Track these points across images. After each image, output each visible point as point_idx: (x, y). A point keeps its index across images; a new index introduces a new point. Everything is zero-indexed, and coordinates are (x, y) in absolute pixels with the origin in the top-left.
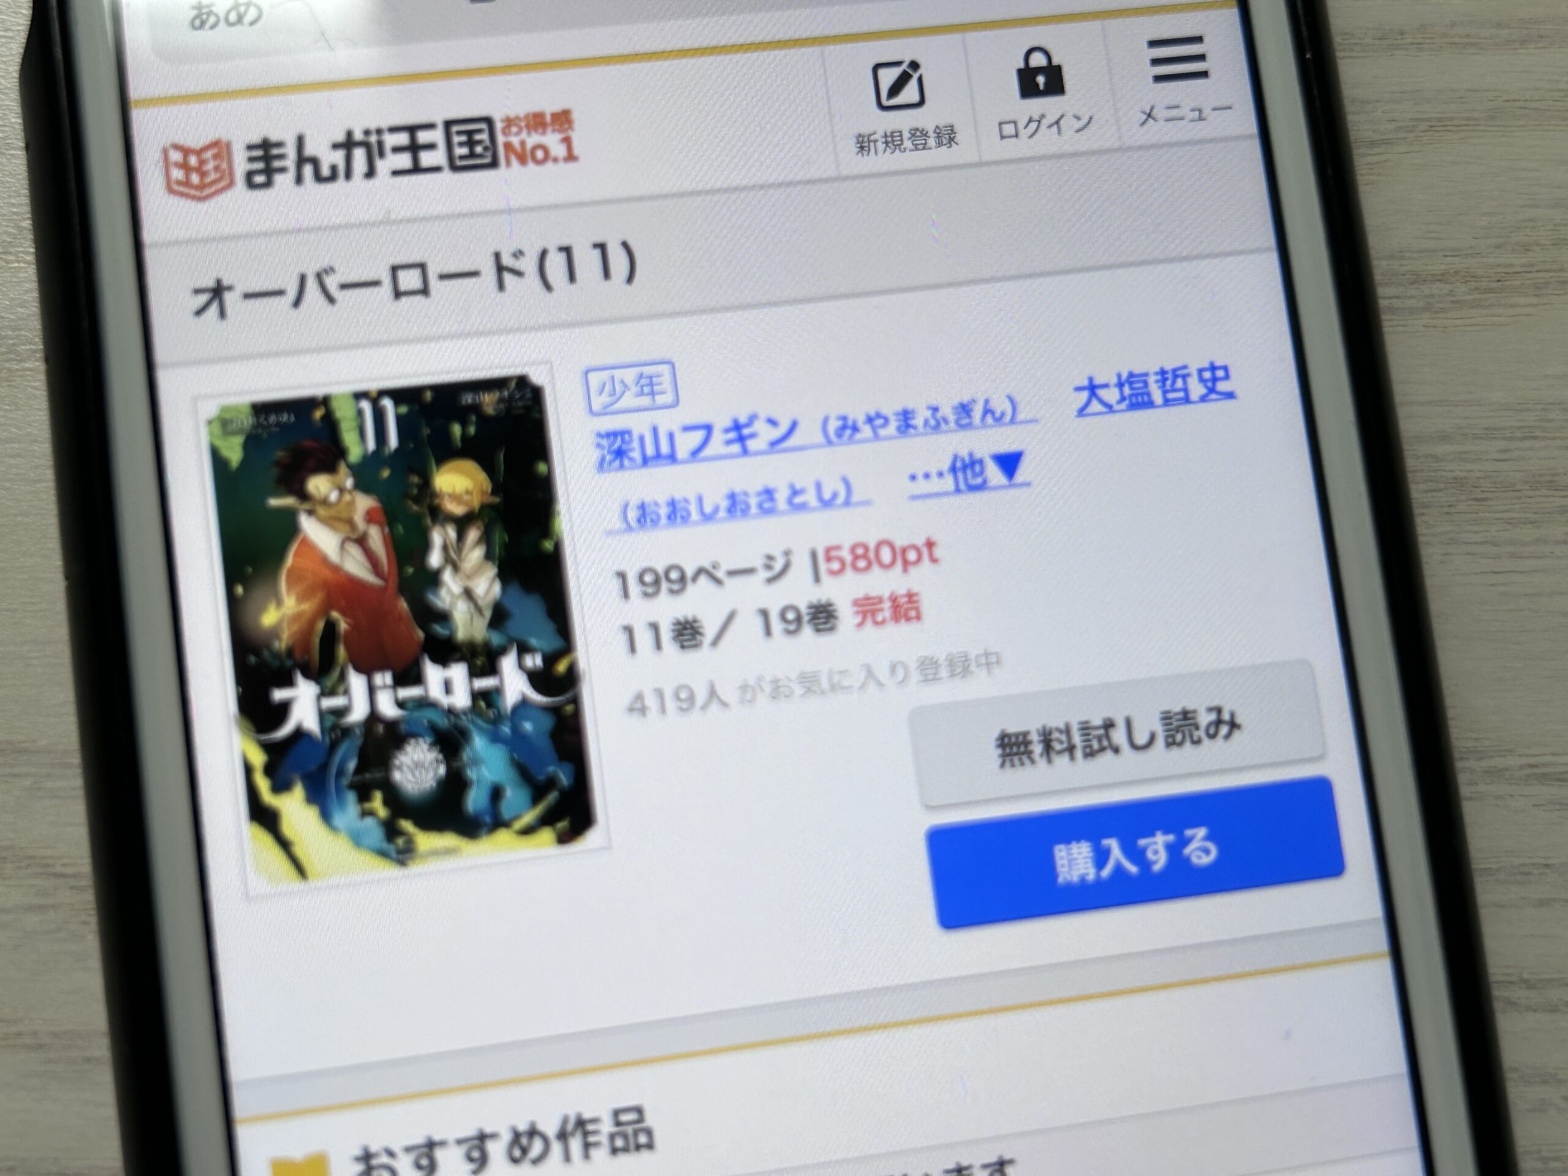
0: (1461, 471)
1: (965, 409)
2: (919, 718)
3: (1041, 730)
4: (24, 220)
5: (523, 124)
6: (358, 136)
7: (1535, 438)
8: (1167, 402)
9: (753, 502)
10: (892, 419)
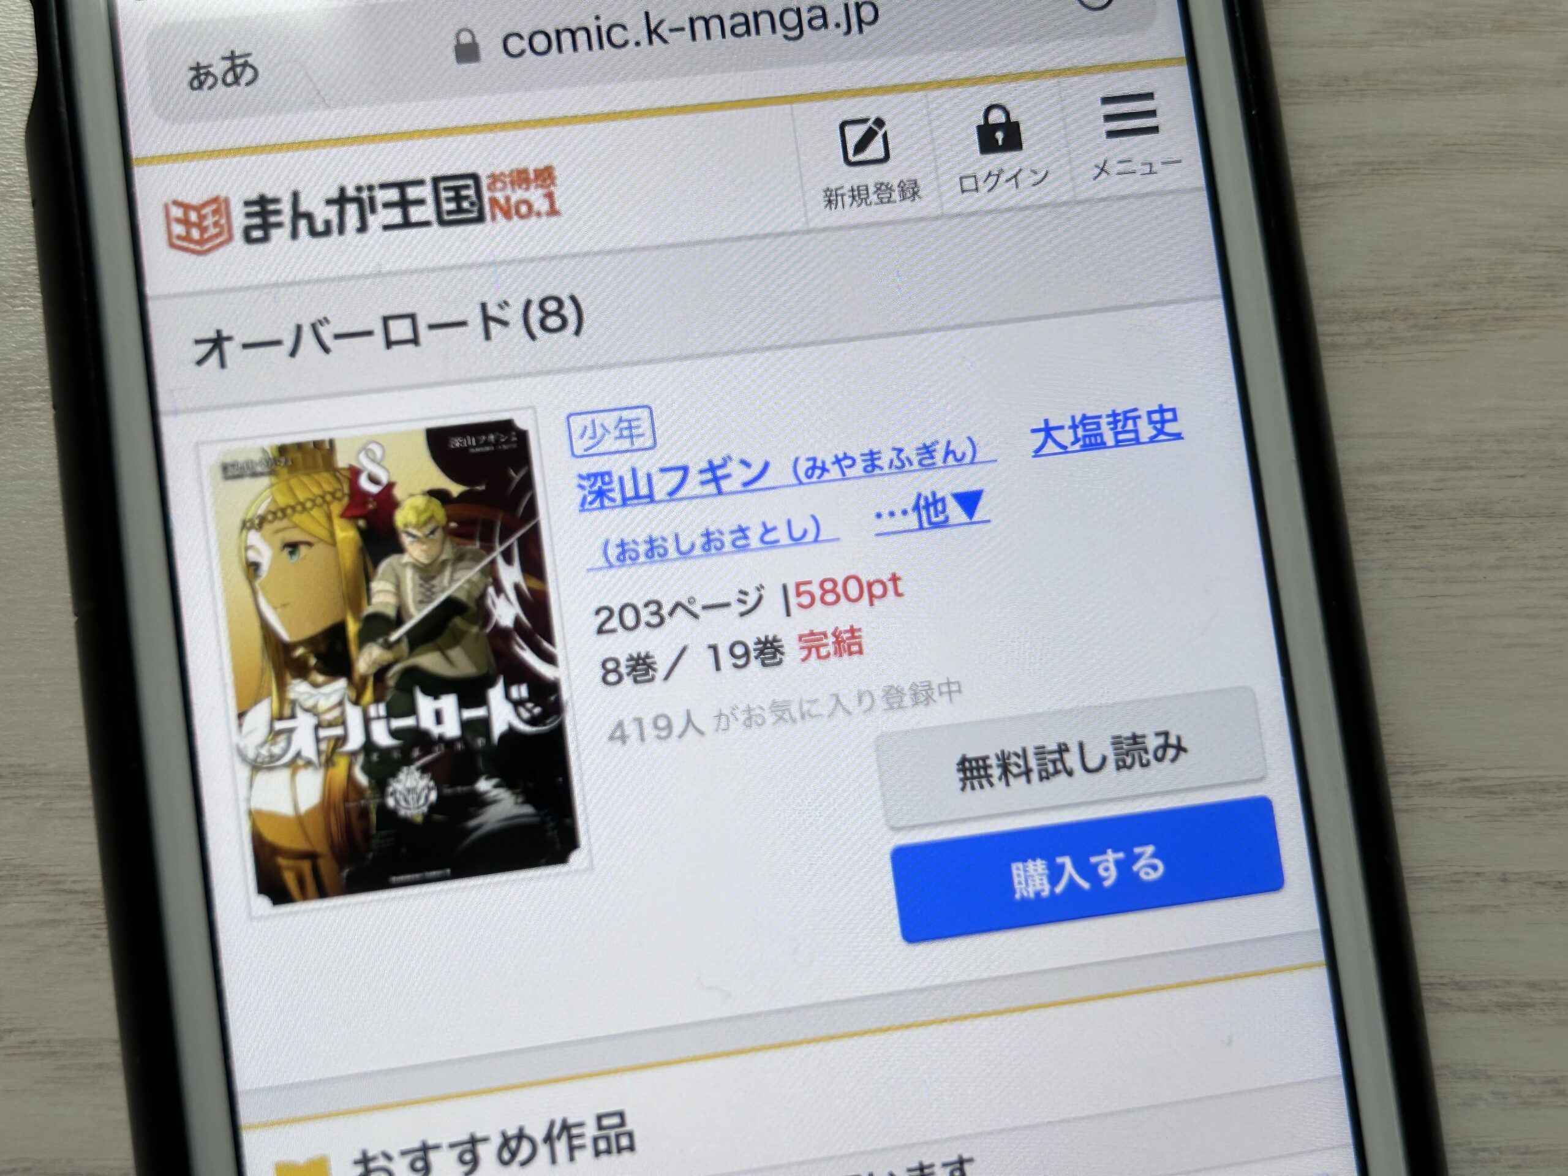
0: (1399, 500)
1: (927, 450)
2: (885, 744)
3: (999, 753)
4: (29, 265)
5: (508, 180)
6: (351, 192)
7: (1468, 468)
8: (1118, 443)
9: (728, 539)
10: (859, 460)
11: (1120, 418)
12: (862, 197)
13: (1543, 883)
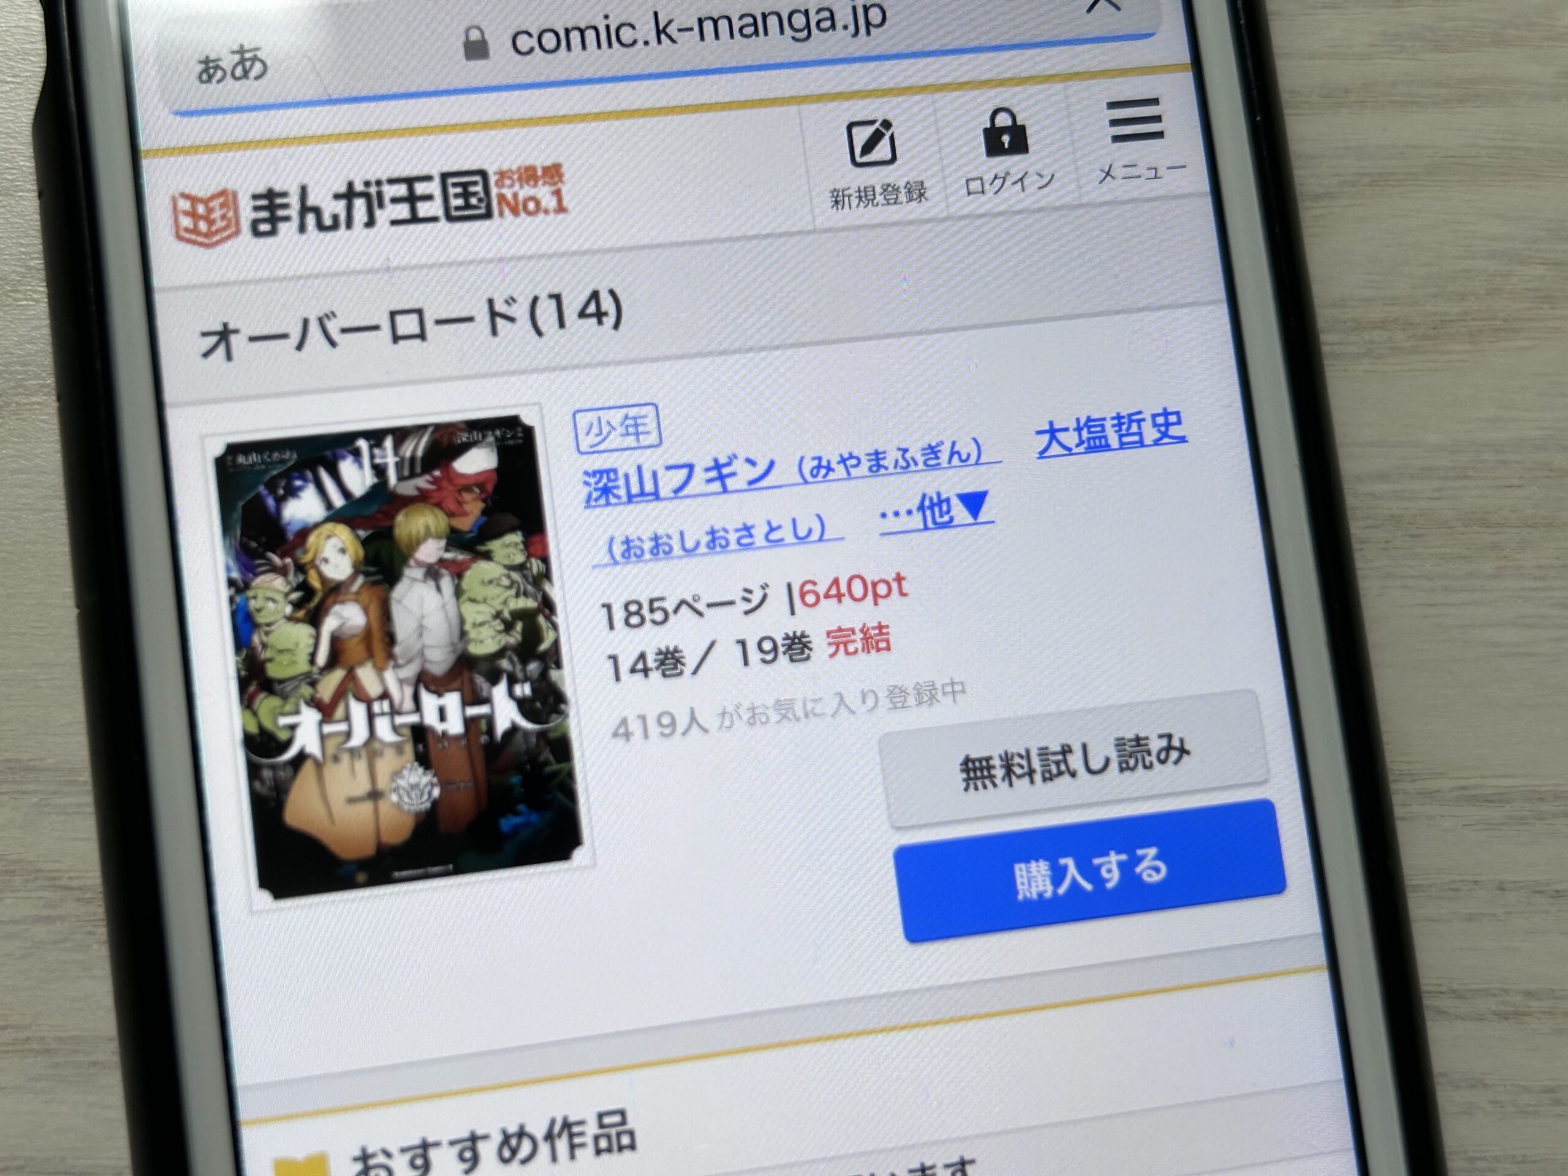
0: (1398, 508)
1: (932, 451)
2: (887, 744)
3: (1003, 754)
5: (516, 177)
6: (359, 187)
7: (1467, 477)
8: (1122, 446)
9: (733, 537)
10: (864, 459)
11: (1125, 420)
12: (869, 198)
13: (1540, 892)
